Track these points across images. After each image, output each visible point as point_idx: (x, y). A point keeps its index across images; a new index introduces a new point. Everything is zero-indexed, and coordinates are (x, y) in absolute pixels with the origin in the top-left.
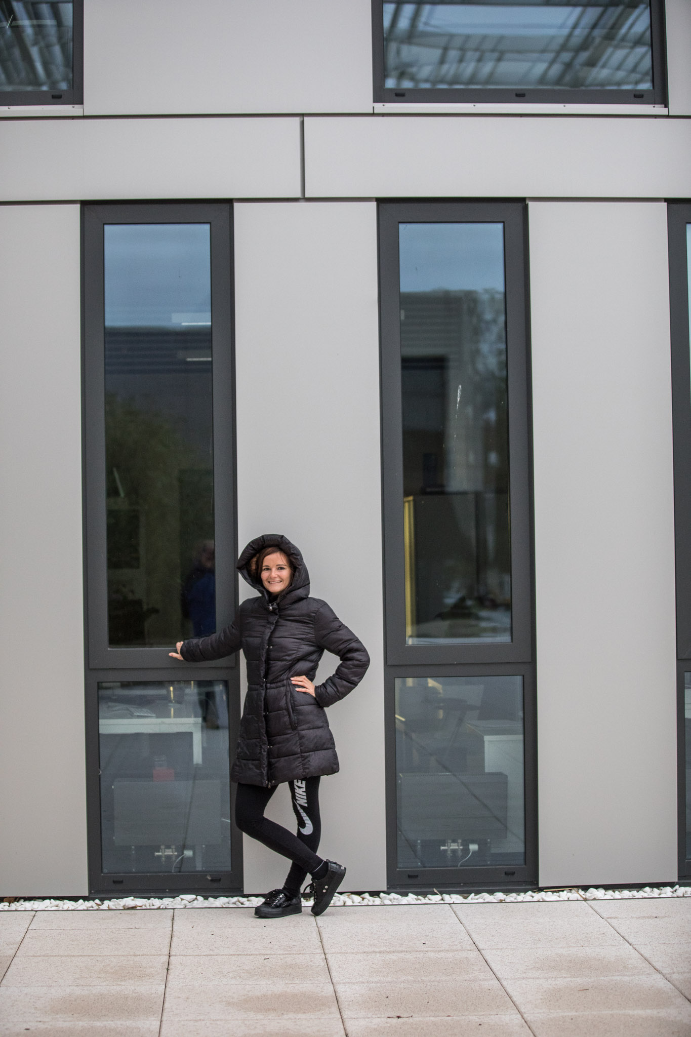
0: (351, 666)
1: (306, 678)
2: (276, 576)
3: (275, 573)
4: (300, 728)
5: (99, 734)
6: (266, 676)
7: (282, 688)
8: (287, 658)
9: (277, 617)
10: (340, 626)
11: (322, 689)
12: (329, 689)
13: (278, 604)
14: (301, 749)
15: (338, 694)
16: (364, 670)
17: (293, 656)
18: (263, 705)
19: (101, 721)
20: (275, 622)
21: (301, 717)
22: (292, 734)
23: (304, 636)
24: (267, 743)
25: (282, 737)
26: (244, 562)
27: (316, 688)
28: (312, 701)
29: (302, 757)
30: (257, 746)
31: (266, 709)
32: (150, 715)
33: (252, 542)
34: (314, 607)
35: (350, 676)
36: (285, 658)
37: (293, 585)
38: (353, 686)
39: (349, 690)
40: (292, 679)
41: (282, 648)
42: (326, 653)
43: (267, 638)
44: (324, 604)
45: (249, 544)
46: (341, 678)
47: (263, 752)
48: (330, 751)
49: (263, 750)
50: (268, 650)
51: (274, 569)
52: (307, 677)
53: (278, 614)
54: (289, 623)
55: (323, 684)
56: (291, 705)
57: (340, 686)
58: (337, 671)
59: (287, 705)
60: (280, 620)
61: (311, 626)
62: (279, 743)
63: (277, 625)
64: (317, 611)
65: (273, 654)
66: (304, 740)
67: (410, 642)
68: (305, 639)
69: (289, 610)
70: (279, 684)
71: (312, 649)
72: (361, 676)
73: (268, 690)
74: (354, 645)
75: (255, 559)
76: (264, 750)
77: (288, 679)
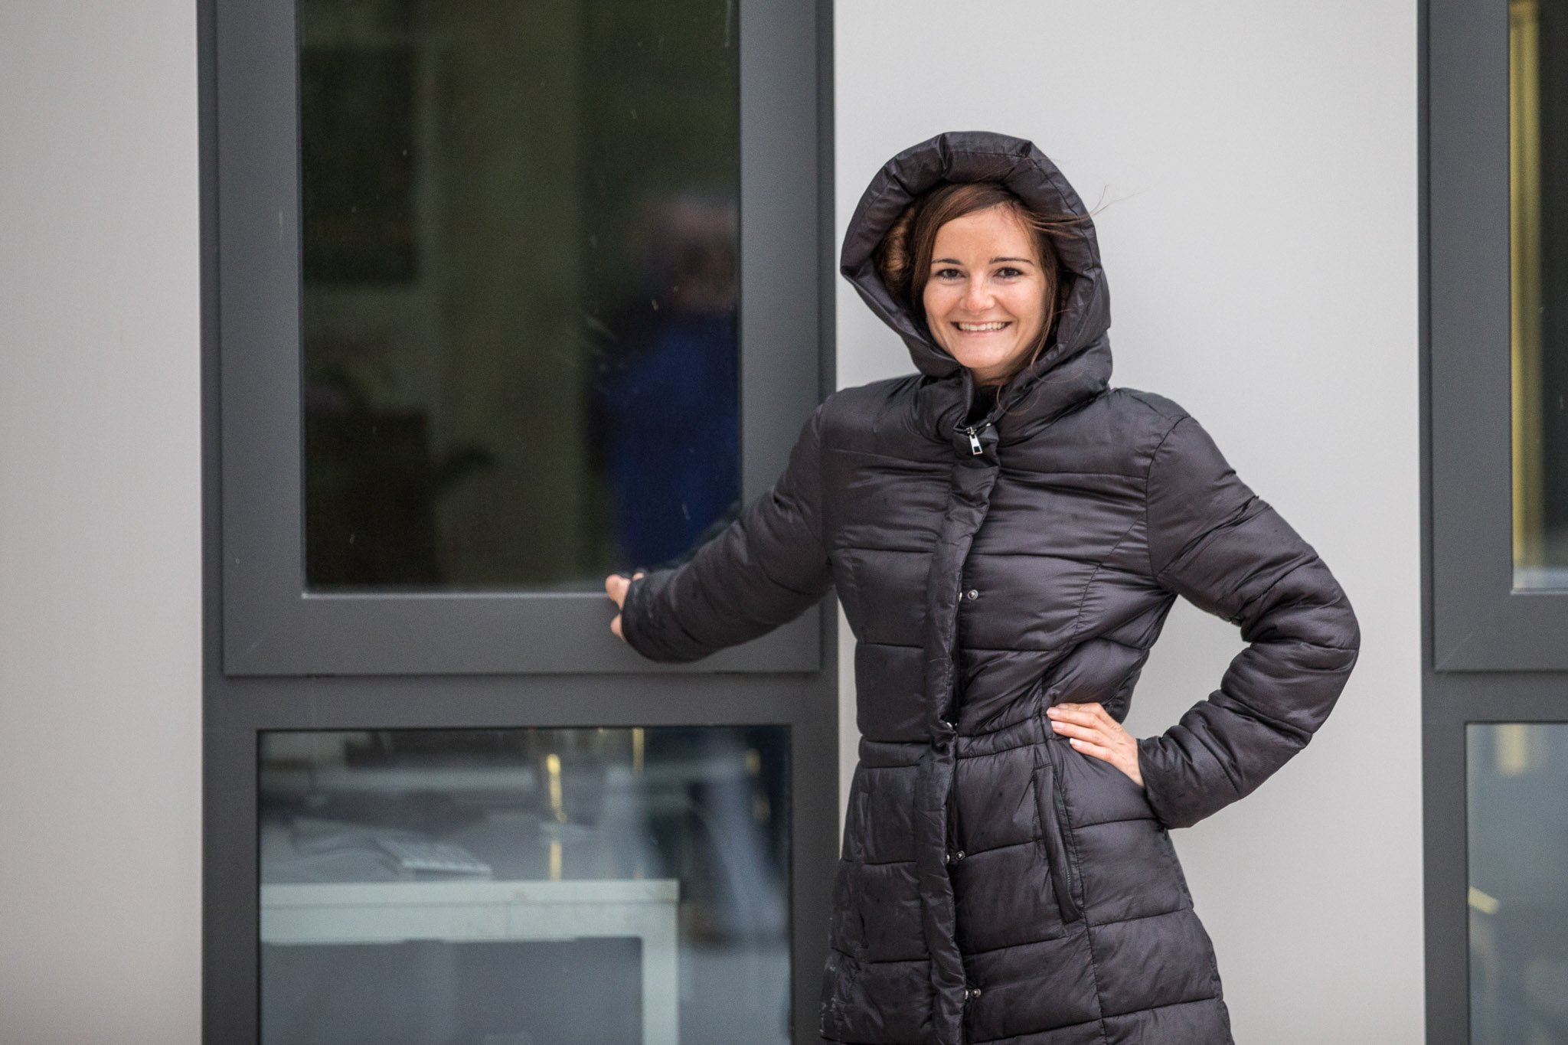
0: (1290, 666)
1: (1105, 715)
2: (991, 303)
3: (984, 292)
4: (1093, 914)
5: (259, 942)
6: (955, 710)
7: (1022, 754)
8: (1042, 637)
10: (1246, 506)
11: (1170, 754)
12: (1201, 757)
14: (1101, 1001)
15: (1236, 777)
16: (1336, 679)
17: (1068, 632)
18: (943, 823)
19: (271, 893)
20: (986, 493)
21: (1098, 870)
22: (1065, 941)
23: (1106, 549)
24: (963, 978)
25: (1025, 950)
26: (868, 247)
28: (1136, 806)
29: (1108, 1031)
31: (958, 836)
33: (896, 161)
34: (1143, 430)
35: (1283, 704)
36: (1032, 636)
38: (1292, 744)
40: (1052, 712)
41: (1020, 597)
43: (961, 558)
44: (1181, 419)
45: (885, 171)
46: (1246, 713)
47: (947, 1016)
48: (1207, 1006)
49: (945, 1008)
51: (979, 277)
52: (1105, 707)
54: (1043, 499)
55: (1171, 733)
57: (1242, 746)
58: (1226, 682)
59: (1043, 824)
60: (1009, 484)
61: (1136, 507)
62: (1012, 976)
63: (995, 506)
64: (1157, 447)
65: (984, 624)
66: (1111, 963)
67: (1522, 583)
68: (1109, 558)
70: (1009, 737)
71: (1136, 597)
72: (1324, 703)
73: (962, 762)
74: (1300, 578)
75: (901, 230)
76: (950, 1003)
77: (1041, 713)
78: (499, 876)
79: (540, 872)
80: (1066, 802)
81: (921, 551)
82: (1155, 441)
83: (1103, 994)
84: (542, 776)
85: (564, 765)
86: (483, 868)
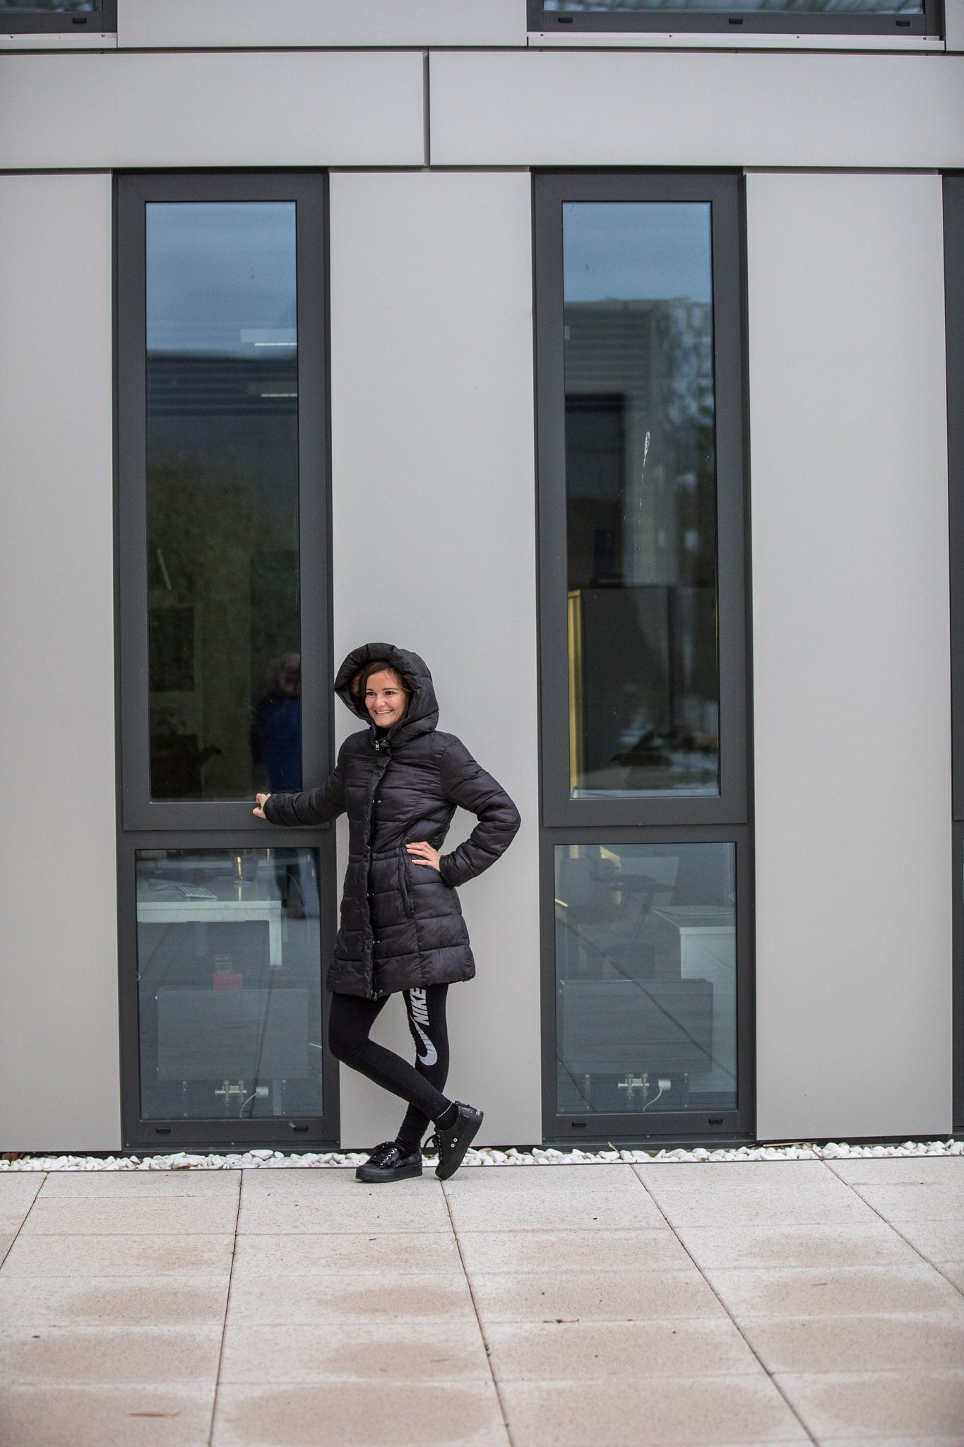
0: (492, 829)
1: (428, 846)
2: (383, 704)
3: (382, 699)
4: (417, 916)
5: (137, 922)
6: (371, 843)
7: (394, 860)
8: (402, 817)
9: (388, 759)
10: (477, 772)
11: (449, 860)
12: (459, 861)
13: (389, 742)
14: (419, 946)
15: (472, 868)
16: (510, 834)
17: (410, 815)
18: (366, 883)
19: (140, 905)
20: (385, 766)
21: (419, 901)
22: (407, 925)
23: (425, 787)
24: (372, 937)
25: (394, 927)
26: (343, 682)
27: (443, 858)
28: (436, 877)
29: (421, 956)
30: (358, 940)
31: (371, 888)
32: (209, 897)
33: (352, 653)
34: (440, 745)
35: (490, 843)
36: (398, 816)
37: (409, 717)
38: (493, 857)
39: (489, 863)
40: (408, 846)
41: (395, 803)
42: (459, 810)
43: (374, 789)
44: (456, 741)
45: (349, 656)
46: (477, 846)
47: (366, 950)
48: (461, 949)
49: (366, 947)
50: (375, 806)
51: (381, 694)
52: (429, 843)
53: (390, 754)
54: (405, 768)
55: (453, 854)
56: (406, 884)
57: (475, 858)
58: (472, 835)
59: (401, 885)
60: (392, 762)
61: (437, 772)
62: (389, 936)
63: (388, 770)
64: (444, 751)
65: (382, 812)
66: (423, 933)
67: (575, 795)
68: (426, 790)
69: (404, 750)
70: (390, 853)
71: (438, 804)
72: (506, 843)
73: (374, 862)
74: (497, 799)
75: (358, 678)
76: (368, 946)
77: (403, 846)
78: (219, 900)
79: (236, 899)
80: (410, 877)
81: (364, 787)
82: (442, 749)
83: (420, 944)
84: (235, 864)
85: (242, 860)
86: (215, 897)
